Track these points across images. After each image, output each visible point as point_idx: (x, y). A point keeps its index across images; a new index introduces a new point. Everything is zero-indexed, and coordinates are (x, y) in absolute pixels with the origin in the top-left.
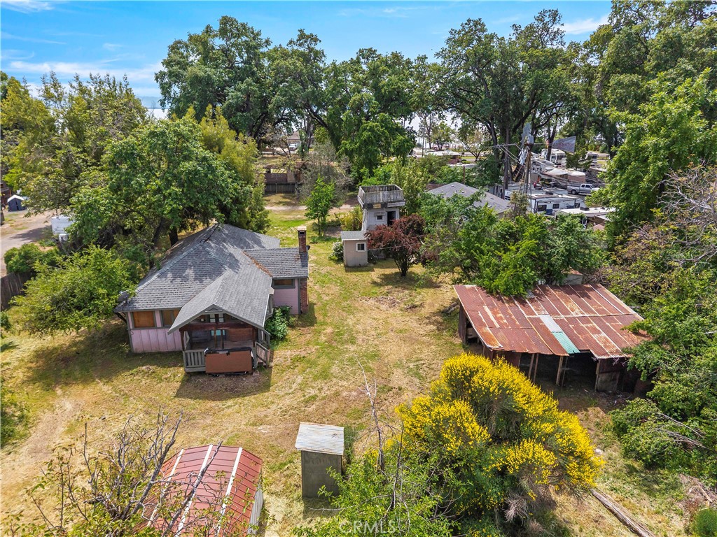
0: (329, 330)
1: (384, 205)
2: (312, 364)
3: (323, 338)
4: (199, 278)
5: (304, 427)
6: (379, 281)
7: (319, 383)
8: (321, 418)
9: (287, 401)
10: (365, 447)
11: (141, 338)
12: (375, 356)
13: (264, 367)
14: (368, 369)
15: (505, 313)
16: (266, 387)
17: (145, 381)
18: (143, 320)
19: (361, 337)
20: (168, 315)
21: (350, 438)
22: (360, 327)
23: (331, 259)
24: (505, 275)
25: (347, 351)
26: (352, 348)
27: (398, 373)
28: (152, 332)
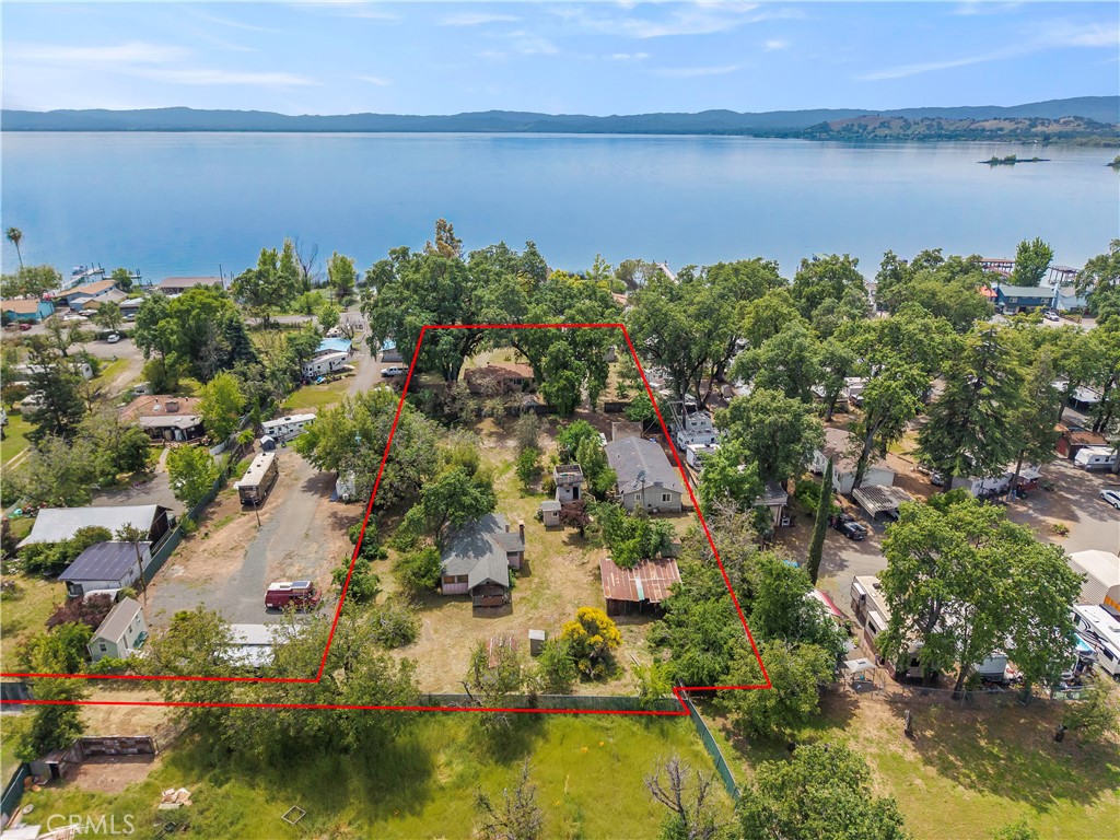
0: (536, 580)
1: (570, 484)
2: (529, 601)
3: (534, 586)
4: (476, 557)
5: (531, 631)
6: (567, 540)
7: (533, 611)
8: (536, 627)
9: (520, 620)
10: (552, 637)
11: (447, 588)
12: (559, 597)
13: (508, 603)
14: (556, 604)
15: (620, 577)
16: (511, 612)
17: (455, 610)
18: (449, 580)
19: (553, 585)
20: (463, 579)
21: (546, 635)
22: (552, 579)
23: (535, 518)
24: (625, 556)
25: (546, 594)
26: (548, 592)
27: (569, 605)
28: (452, 585)
